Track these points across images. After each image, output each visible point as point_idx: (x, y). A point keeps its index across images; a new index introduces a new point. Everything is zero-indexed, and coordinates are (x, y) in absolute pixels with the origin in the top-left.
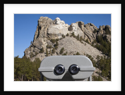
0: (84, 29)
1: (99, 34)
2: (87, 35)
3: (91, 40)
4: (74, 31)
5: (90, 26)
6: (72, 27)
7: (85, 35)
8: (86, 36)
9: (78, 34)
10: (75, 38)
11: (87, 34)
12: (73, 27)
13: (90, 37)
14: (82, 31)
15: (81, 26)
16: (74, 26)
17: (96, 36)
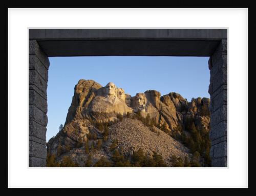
0: (160, 104)
1: (189, 114)
2: (164, 116)
3: (172, 126)
4: (140, 109)
5: (174, 98)
6: (138, 99)
7: (160, 116)
8: (162, 118)
9: (148, 114)
10: (141, 120)
11: (165, 114)
12: (139, 101)
13: (170, 120)
14: (156, 108)
15: (155, 99)
16: (141, 99)
17: (183, 117)
